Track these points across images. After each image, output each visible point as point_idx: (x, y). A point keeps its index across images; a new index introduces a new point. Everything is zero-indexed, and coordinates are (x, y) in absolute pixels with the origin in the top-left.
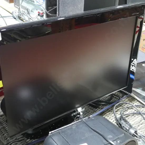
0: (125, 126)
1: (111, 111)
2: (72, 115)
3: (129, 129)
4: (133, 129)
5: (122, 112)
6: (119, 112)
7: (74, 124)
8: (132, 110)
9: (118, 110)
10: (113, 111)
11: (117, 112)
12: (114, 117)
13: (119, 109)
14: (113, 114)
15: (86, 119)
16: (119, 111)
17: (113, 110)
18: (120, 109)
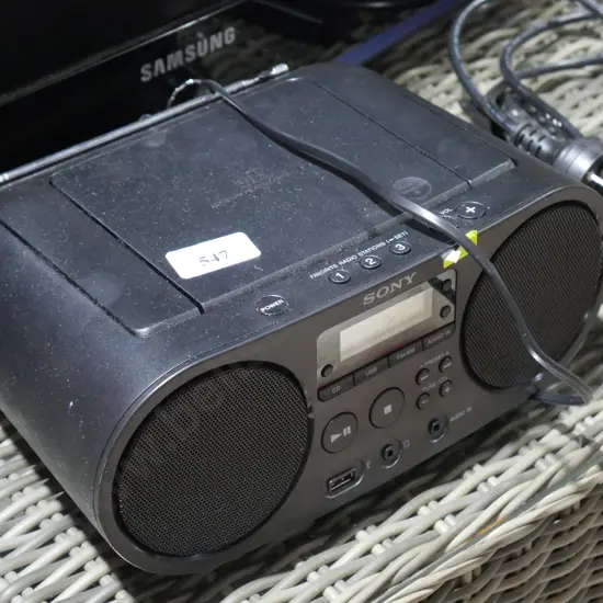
0: (526, 133)
1: (435, 58)
2: (146, 75)
3: (558, 148)
4: (583, 147)
5: (515, 62)
6: (491, 63)
7: (154, 125)
8: (584, 42)
9: (486, 48)
10: (451, 57)
11: (480, 64)
12: (458, 92)
13: (494, 42)
14: (453, 77)
15: (243, 88)
16: (492, 51)
17: (445, 51)
18: (502, 39)
